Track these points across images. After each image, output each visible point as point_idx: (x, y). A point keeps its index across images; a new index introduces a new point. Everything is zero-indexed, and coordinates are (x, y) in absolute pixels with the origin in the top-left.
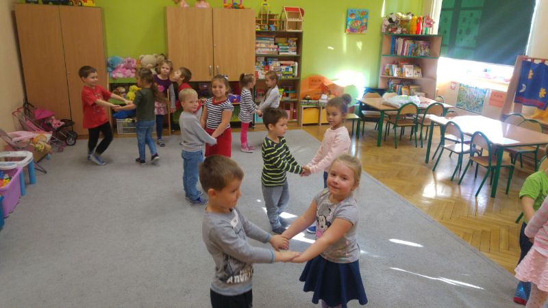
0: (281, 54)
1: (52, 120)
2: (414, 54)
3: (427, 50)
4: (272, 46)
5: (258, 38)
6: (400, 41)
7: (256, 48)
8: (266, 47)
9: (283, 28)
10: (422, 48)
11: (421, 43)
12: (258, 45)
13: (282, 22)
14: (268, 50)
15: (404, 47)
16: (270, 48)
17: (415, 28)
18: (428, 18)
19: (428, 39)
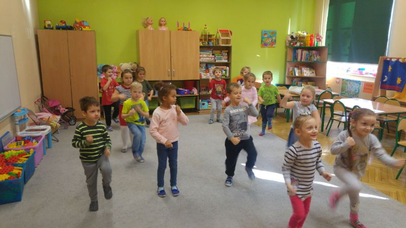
0: (217, 61)
1: (60, 108)
2: (310, 60)
3: (318, 57)
4: (211, 56)
5: (201, 51)
6: (299, 51)
7: (200, 58)
8: (207, 57)
9: (218, 44)
10: (315, 56)
11: (314, 52)
12: (201, 56)
13: (217, 40)
14: (208, 59)
15: (302, 55)
16: (209, 57)
17: (309, 42)
18: (318, 35)
19: (319, 50)
